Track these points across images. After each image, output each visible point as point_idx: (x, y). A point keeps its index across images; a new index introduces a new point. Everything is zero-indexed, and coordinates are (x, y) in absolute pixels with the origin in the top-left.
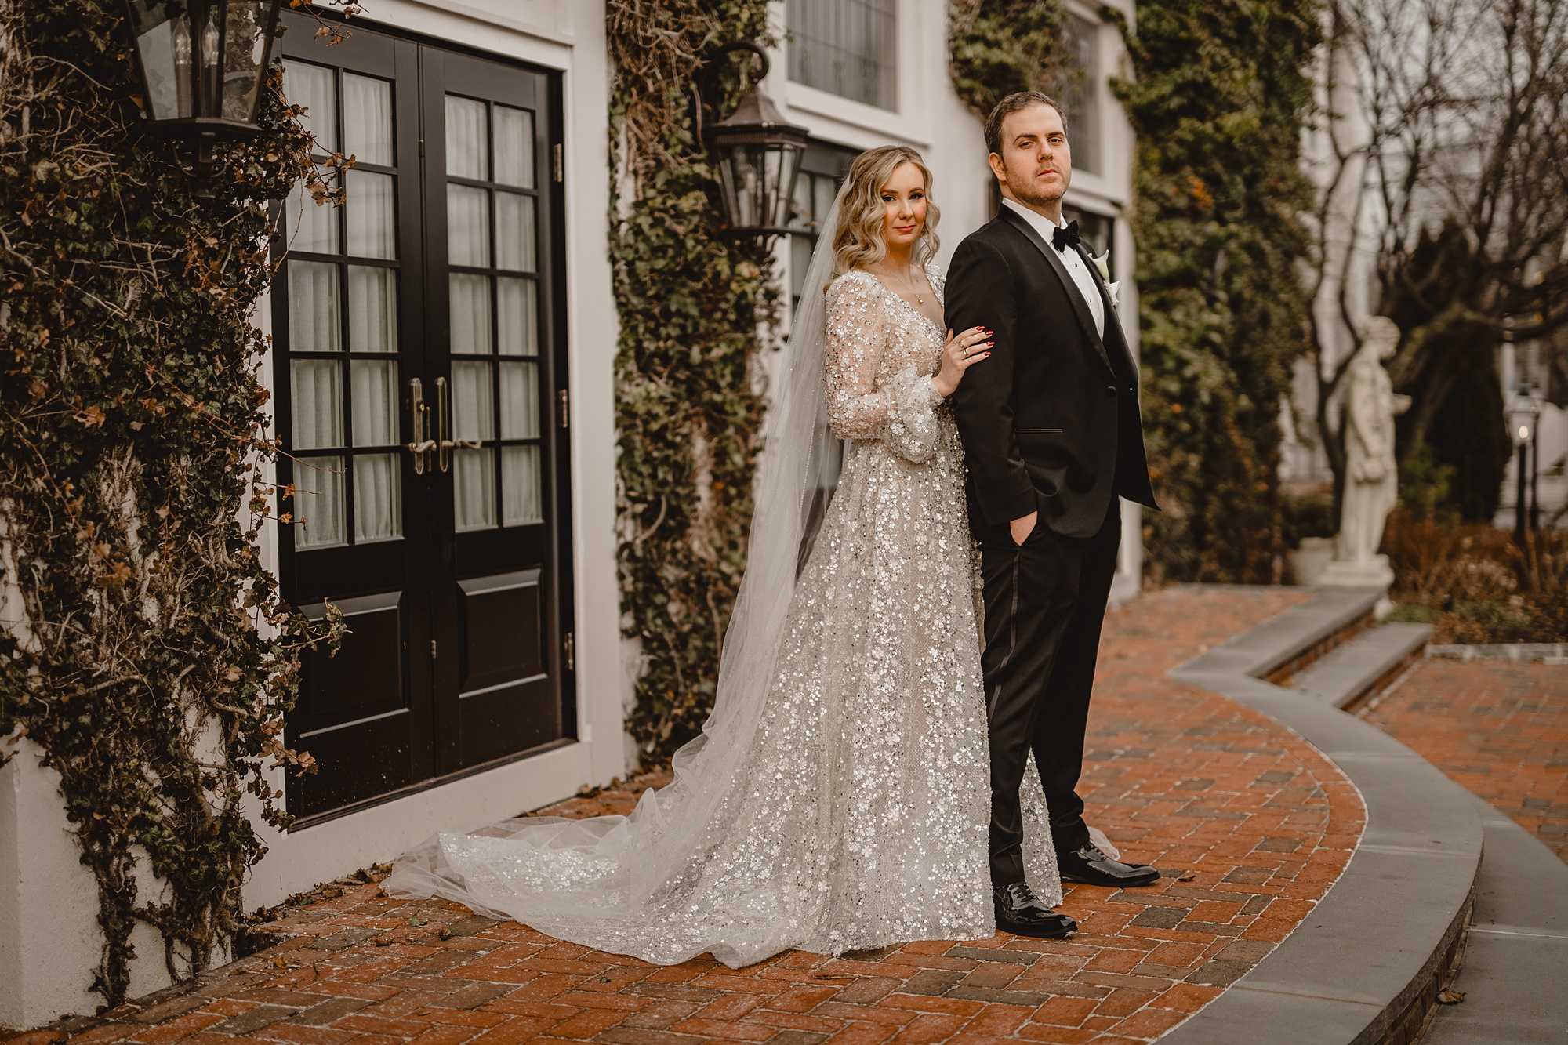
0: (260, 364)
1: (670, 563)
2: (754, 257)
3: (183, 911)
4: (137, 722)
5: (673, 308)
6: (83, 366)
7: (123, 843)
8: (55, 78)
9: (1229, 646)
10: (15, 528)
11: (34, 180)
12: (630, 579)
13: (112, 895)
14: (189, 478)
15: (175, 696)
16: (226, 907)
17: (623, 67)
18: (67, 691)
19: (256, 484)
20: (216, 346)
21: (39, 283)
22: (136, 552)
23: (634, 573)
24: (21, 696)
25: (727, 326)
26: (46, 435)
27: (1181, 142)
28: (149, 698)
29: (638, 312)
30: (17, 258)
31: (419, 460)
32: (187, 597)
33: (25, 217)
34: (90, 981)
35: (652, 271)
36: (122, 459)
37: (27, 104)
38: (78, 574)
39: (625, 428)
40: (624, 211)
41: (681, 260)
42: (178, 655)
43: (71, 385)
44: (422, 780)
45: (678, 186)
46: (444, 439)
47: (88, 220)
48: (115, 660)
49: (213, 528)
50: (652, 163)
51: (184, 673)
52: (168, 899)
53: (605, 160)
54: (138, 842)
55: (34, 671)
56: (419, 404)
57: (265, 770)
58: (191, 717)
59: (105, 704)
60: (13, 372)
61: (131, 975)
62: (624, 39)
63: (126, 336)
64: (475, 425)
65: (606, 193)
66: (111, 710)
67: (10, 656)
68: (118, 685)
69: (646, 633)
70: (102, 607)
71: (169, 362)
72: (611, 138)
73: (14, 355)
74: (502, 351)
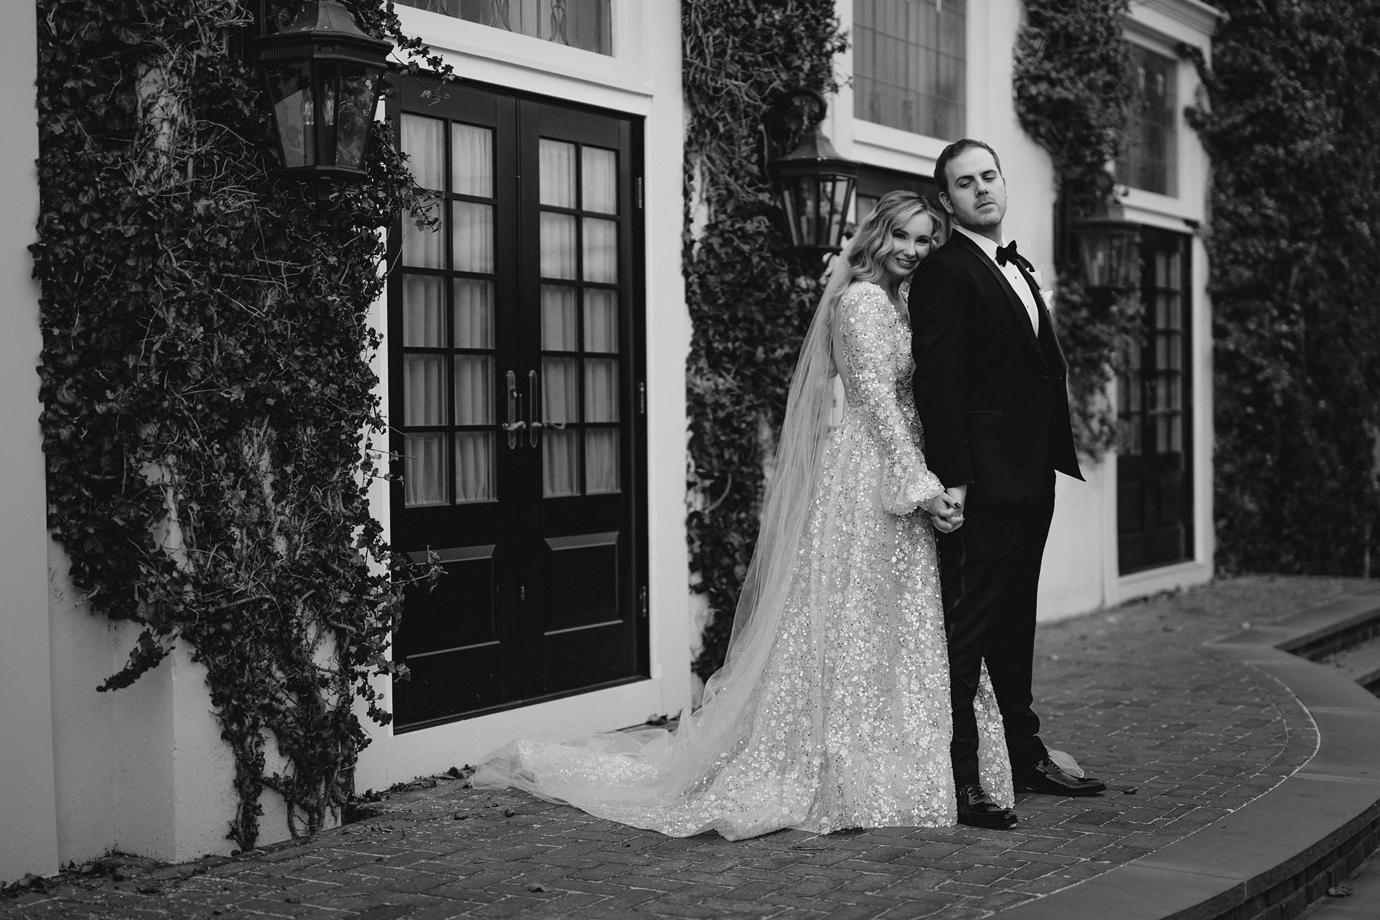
0: (374, 356)
1: (736, 531)
2: (811, 272)
3: (302, 782)
4: (267, 632)
5: (740, 314)
6: (230, 355)
7: (255, 725)
8: (213, 136)
9: (1274, 624)
10: (177, 477)
11: (195, 214)
12: (698, 543)
13: (246, 765)
14: (312, 443)
15: (298, 613)
16: (337, 783)
17: (697, 111)
18: (213, 604)
19: (368, 451)
20: (335, 341)
21: (198, 292)
22: (269, 500)
23: (702, 538)
24: (178, 605)
25: (790, 330)
26: (200, 407)
27: (1255, 166)
28: (277, 613)
29: (709, 317)
30: (181, 272)
31: (512, 437)
32: (310, 537)
33: (187, 242)
34: (227, 830)
35: (722, 283)
36: (260, 428)
37: (192, 156)
38: (223, 515)
39: (696, 416)
40: (697, 232)
41: (747, 274)
42: (301, 581)
43: (221, 369)
44: (510, 701)
45: (744, 211)
46: (534, 421)
47: (236, 243)
48: (251, 582)
49: (331, 483)
50: (724, 192)
51: (306, 596)
52: (290, 772)
53: (681, 190)
54: (267, 725)
55: (188, 588)
56: (512, 391)
57: (370, 677)
58: (312, 632)
59: (243, 616)
60: (176, 359)
61: (260, 830)
62: (698, 88)
63: (264, 332)
64: (562, 410)
65: (681, 218)
66: (247, 621)
67: (171, 575)
68: (253, 602)
69: (712, 589)
70: (242, 541)
71: (297, 353)
72: (686, 171)
73: (177, 346)
74: (588, 349)
